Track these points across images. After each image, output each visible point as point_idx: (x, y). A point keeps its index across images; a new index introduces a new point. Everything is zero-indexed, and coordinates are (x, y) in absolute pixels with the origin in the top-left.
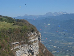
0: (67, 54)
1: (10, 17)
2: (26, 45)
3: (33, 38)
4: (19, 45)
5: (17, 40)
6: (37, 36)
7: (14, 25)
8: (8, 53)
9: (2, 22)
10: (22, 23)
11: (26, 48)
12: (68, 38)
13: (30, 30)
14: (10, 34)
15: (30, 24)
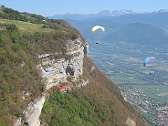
0: (130, 76)
1: (39, 16)
2: (63, 60)
3: (75, 50)
4: (51, 59)
5: (47, 52)
6: (81, 46)
7: (44, 27)
8: (28, 70)
9: (25, 23)
10: (58, 25)
11: (62, 64)
12: (133, 51)
13: (70, 36)
14: (36, 41)
15: (71, 28)
